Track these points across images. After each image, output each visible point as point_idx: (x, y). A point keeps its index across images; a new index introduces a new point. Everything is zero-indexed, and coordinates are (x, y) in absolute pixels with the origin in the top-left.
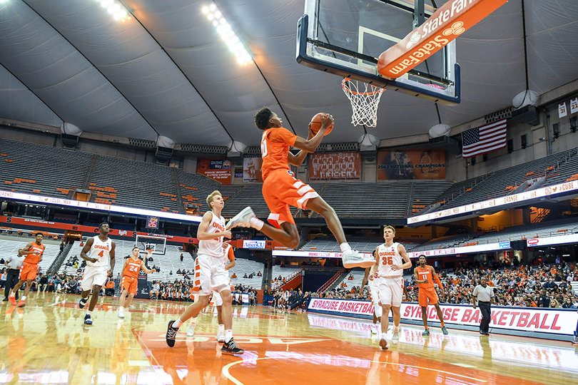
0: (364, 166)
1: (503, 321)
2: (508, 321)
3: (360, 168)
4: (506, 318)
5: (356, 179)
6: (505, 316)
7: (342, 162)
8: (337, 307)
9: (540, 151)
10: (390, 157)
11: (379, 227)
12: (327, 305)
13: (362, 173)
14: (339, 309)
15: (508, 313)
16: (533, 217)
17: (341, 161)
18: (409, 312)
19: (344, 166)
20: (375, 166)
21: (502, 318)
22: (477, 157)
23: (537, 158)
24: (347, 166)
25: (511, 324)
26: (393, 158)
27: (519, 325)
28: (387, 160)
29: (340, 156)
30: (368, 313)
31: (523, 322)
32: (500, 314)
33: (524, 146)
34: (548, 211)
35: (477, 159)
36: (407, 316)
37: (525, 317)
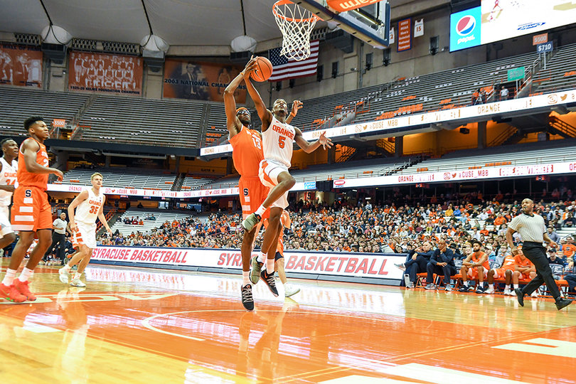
0: (146, 77)
1: (331, 267)
2: (336, 267)
3: (140, 79)
4: (333, 264)
5: (134, 92)
6: (333, 261)
7: (117, 69)
8: (129, 257)
9: (350, 82)
10: (180, 69)
11: (165, 158)
12: (113, 254)
13: (143, 87)
14: (131, 259)
15: (336, 259)
16: (338, 155)
17: (116, 67)
18: (224, 260)
19: (119, 74)
20: (161, 79)
21: (330, 264)
22: (283, 81)
23: (347, 90)
24: (124, 75)
25: (338, 271)
26: (184, 71)
27: (347, 270)
28: (177, 73)
29: (114, 59)
30: (171, 263)
31: (351, 268)
32: (328, 260)
33: (335, 75)
34: (353, 150)
35: (283, 84)
36: (222, 264)
37: (353, 262)
